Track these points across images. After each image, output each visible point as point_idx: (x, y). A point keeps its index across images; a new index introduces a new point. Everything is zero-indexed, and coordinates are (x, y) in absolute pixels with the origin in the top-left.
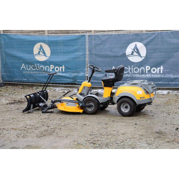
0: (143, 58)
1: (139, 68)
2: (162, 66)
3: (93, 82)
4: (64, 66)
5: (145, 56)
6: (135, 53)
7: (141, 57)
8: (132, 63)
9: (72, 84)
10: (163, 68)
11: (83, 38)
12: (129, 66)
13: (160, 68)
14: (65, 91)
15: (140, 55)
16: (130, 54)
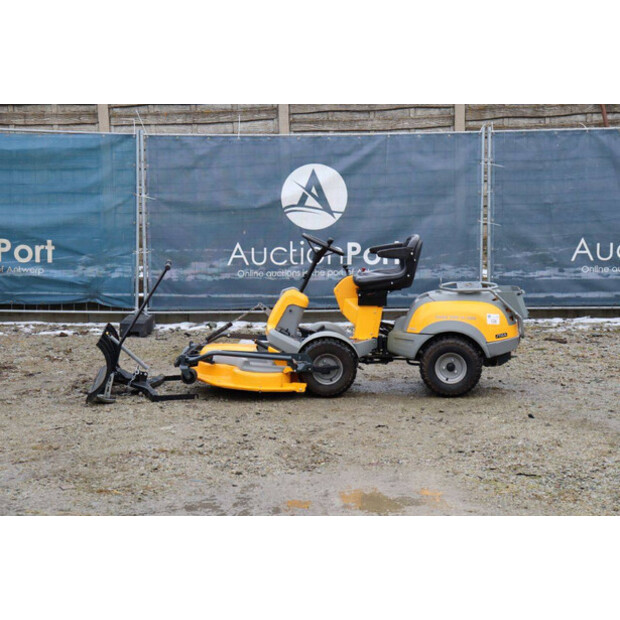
0: (338, 216)
3: (163, 297)
4: (53, 244)
5: (343, 210)
6: (311, 201)
7: (331, 213)
8: (297, 233)
9: (80, 306)
11: (126, 146)
12: (291, 243)
14: (65, 332)
15: (327, 208)
16: (296, 203)
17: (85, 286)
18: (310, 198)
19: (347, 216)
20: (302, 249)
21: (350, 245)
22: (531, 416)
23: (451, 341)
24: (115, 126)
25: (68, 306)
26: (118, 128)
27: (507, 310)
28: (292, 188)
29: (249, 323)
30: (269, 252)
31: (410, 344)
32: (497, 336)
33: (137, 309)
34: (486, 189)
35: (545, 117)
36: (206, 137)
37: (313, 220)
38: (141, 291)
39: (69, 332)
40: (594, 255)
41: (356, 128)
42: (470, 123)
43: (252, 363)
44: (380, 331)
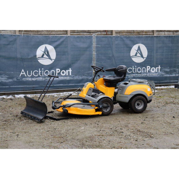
1: (50, 70)
2: (70, 69)
5: (55, 59)
6: (45, 56)
7: (51, 60)
8: (42, 66)
10: (71, 71)
12: (39, 69)
13: (68, 70)
15: (50, 58)
16: (41, 56)
18: (45, 55)
20: (43, 71)
21: (57, 69)
22: (174, 117)
30: (32, 73)
32: (150, 95)
34: (94, 53)
35: (91, 32)
36: (12, 35)
37: (45, 62)
41: (39, 33)
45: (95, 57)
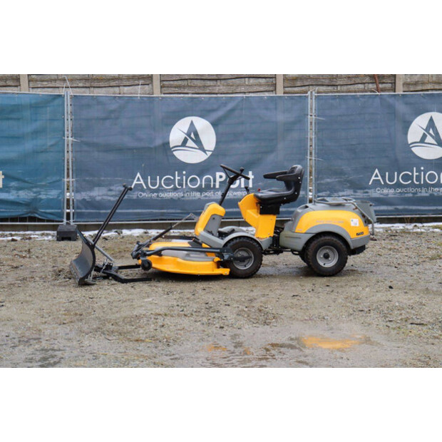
0: (209, 153)
1: (201, 176)
2: (251, 172)
3: (84, 212)
4: (3, 174)
5: (212, 149)
6: (190, 143)
7: (204, 151)
8: (182, 166)
9: (23, 219)
10: (253, 176)
11: (57, 102)
12: (177, 173)
14: (15, 238)
15: (202, 148)
16: (180, 144)
17: (27, 204)
18: (190, 141)
19: (216, 154)
20: (184, 177)
21: (218, 174)
22: (391, 287)
23: (328, 238)
24: (33, 88)
25: (13, 219)
26: (36, 89)
27: (364, 216)
28: (177, 134)
29: (145, 230)
30: (160, 180)
31: (297, 240)
32: (357, 234)
33: (65, 220)
34: (311, 135)
35: (337, 86)
36: (115, 97)
37: (191, 156)
38: (68, 208)
39: (18, 238)
40: (384, 180)
41: (208, 91)
42: (287, 89)
43: (192, 255)
44: (275, 233)
45: (313, 145)
